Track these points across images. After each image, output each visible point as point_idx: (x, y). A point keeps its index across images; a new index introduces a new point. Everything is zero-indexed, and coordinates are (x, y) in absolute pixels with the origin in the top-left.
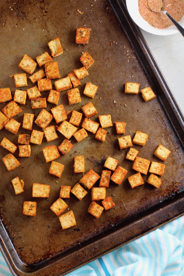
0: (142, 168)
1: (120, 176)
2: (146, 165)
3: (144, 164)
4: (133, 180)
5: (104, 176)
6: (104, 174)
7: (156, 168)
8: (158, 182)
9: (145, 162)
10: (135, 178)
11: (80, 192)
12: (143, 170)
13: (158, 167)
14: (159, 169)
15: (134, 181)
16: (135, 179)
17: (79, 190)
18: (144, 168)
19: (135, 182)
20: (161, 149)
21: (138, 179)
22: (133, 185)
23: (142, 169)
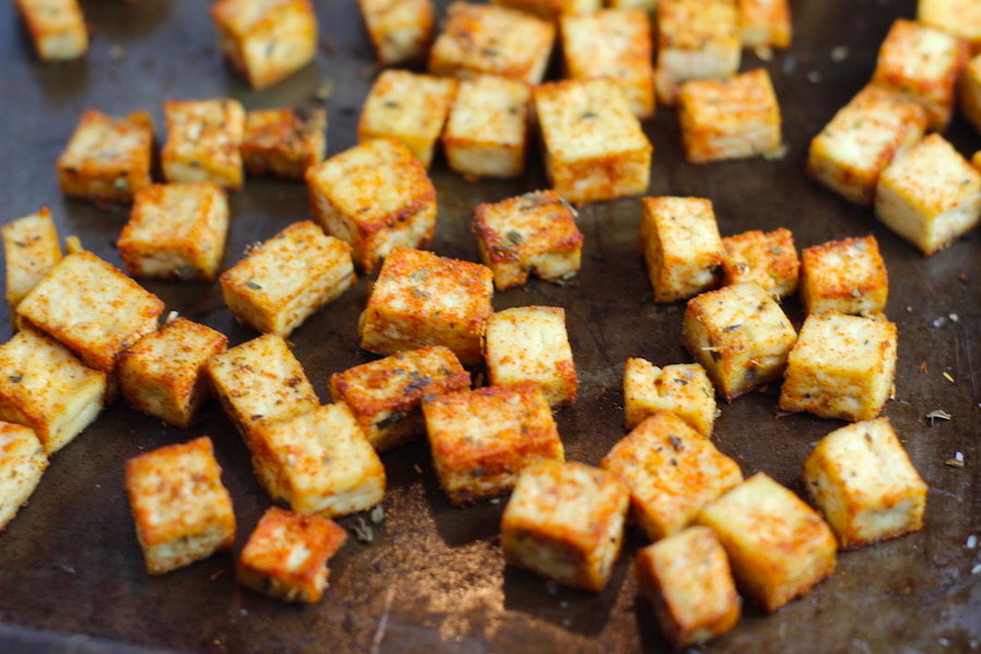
0: (663, 477)
1: (496, 428)
2: (700, 475)
3: (695, 464)
4: (547, 480)
5: (413, 368)
6: (425, 362)
7: (762, 519)
8: (708, 585)
9: (701, 457)
10: (573, 483)
11: (265, 380)
12: (665, 498)
13: (779, 521)
14: (774, 533)
15: (554, 492)
16: (568, 490)
17: (268, 369)
18: (675, 486)
19: (551, 500)
20: (868, 438)
21: (583, 499)
22: (522, 504)
23: (656, 486)
